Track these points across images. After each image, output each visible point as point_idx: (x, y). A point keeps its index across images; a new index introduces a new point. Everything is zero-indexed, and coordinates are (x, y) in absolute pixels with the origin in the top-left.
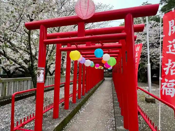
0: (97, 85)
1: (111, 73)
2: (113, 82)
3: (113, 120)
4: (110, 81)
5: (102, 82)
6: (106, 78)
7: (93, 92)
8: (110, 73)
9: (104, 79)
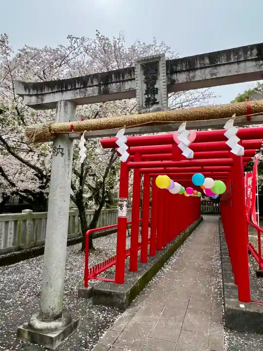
0: (187, 230)
1: (217, 205)
2: (221, 225)
3: (219, 282)
4: (215, 222)
5: (197, 225)
6: (205, 217)
7: (182, 242)
8: (214, 205)
9: (202, 218)
